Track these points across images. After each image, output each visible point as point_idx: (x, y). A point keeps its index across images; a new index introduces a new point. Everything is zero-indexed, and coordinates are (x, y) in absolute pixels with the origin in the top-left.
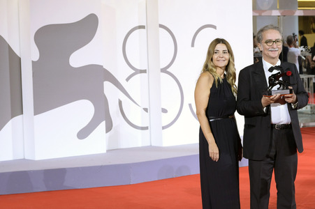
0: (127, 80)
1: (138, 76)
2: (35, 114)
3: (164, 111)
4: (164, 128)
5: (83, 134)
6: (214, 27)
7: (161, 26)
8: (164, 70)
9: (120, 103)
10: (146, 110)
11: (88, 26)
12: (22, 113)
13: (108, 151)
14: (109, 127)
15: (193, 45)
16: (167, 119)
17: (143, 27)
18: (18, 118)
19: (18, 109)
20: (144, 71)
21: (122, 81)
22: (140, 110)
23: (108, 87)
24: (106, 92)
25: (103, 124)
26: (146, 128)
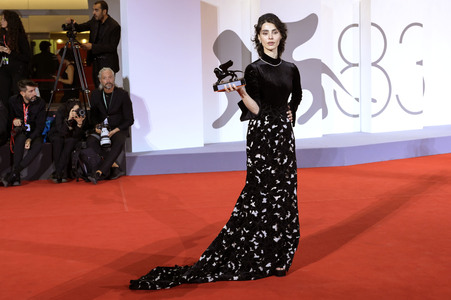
0: (342, 72)
1: (352, 69)
3: (374, 101)
4: (373, 116)
5: (303, 120)
6: (421, 25)
7: (373, 24)
8: (374, 64)
9: (335, 92)
10: (357, 99)
13: (324, 136)
14: (325, 115)
15: (401, 42)
17: (356, 25)
20: (357, 65)
21: (337, 72)
22: (352, 100)
23: (325, 77)
24: (323, 84)
25: (320, 112)
26: (357, 116)
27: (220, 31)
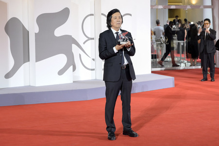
0: (84, 43)
1: (90, 41)
2: (36, 61)
5: (61, 72)
6: (131, 15)
7: (102, 14)
9: (80, 55)
10: (93, 60)
11: (64, 14)
12: (29, 61)
13: (74, 82)
14: (74, 69)
17: (92, 15)
18: (27, 64)
19: (27, 59)
20: (93, 39)
21: (81, 44)
22: (90, 60)
23: (74, 46)
24: (73, 50)
25: (71, 68)
26: (94, 70)
27: (9, 18)
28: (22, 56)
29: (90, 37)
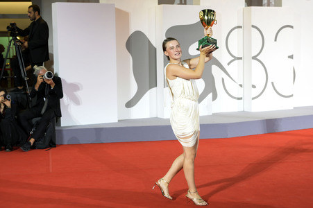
0: (229, 64)
1: (236, 61)
2: (165, 87)
3: (254, 87)
4: (253, 99)
6: (292, 27)
7: (253, 26)
8: (254, 58)
9: (223, 80)
10: (241, 86)
12: (156, 86)
13: (213, 114)
15: (276, 40)
16: (255, 92)
17: (240, 27)
18: (153, 90)
19: (153, 83)
20: (241, 58)
21: (224, 64)
22: (237, 86)
23: (215, 68)
24: (213, 72)
25: (210, 95)
26: (241, 99)
27: (132, 31)
28: (147, 79)
29: (236, 55)
